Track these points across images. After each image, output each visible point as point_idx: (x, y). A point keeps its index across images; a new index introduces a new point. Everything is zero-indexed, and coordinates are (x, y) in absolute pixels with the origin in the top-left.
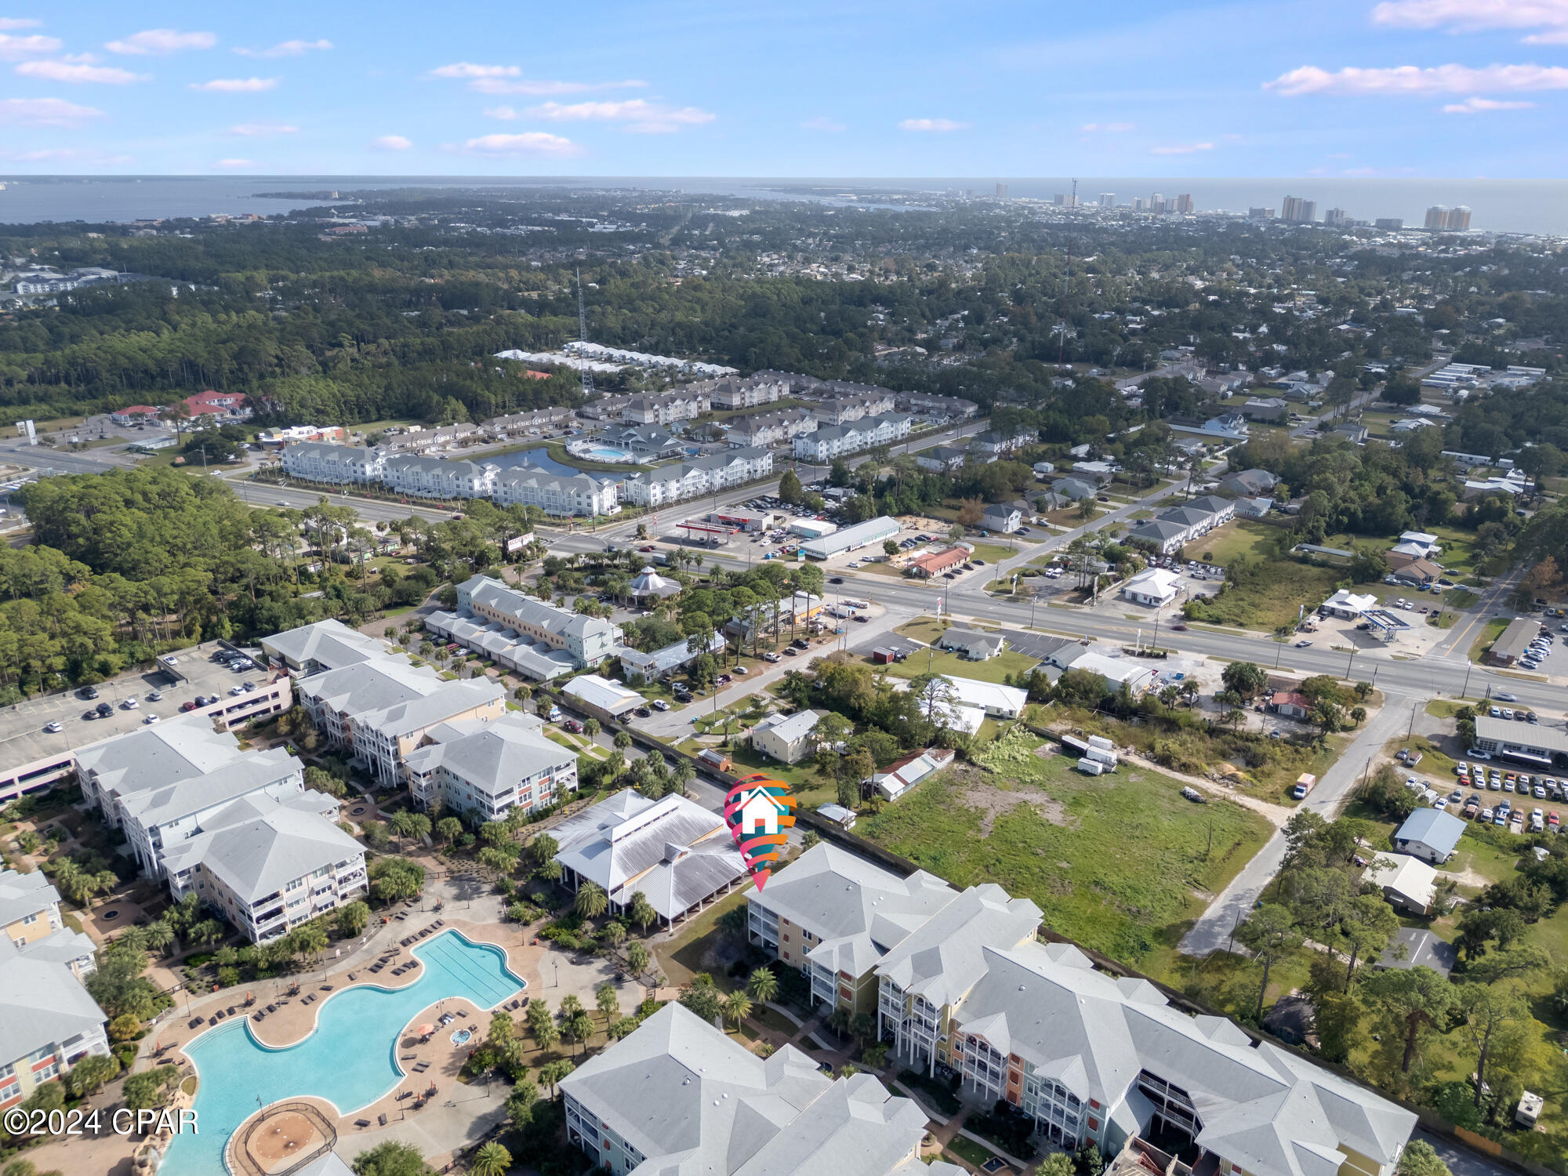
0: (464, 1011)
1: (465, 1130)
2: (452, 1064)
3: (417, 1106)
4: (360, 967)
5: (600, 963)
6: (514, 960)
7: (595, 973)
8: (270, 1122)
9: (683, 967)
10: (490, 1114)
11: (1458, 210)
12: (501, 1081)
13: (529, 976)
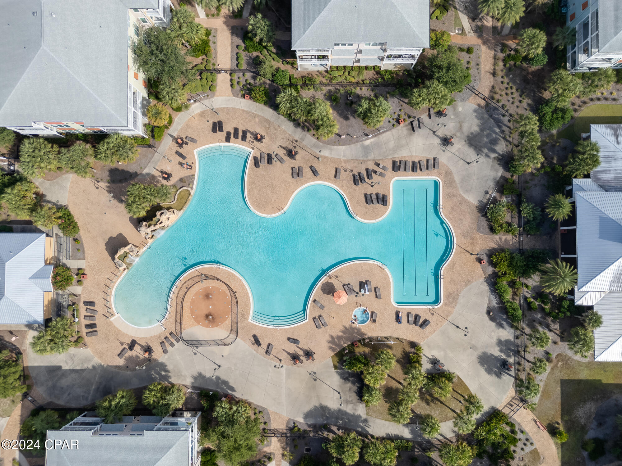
0: (382, 292)
1: (307, 408)
2: (339, 338)
3: (295, 358)
4: (349, 166)
5: (507, 334)
6: (453, 265)
7: (494, 340)
8: (211, 284)
9: (559, 400)
10: (329, 410)
12: (355, 388)
13: (447, 297)
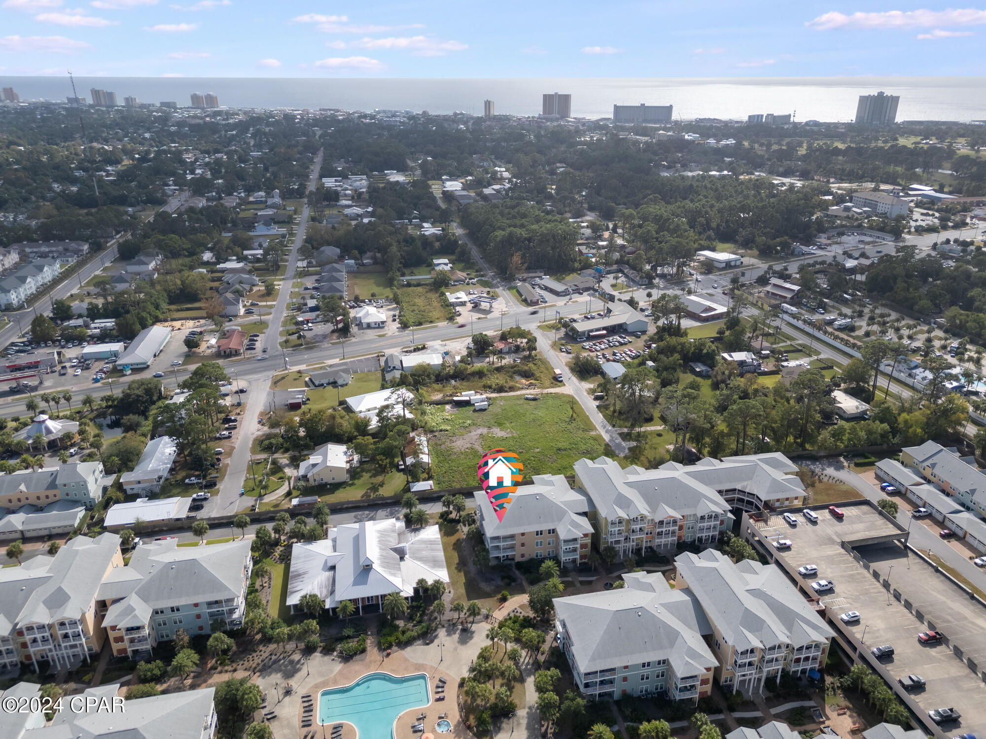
0: (420, 715)
5: (441, 632)
7: (448, 638)
11: (209, 95)
13: (418, 670)
